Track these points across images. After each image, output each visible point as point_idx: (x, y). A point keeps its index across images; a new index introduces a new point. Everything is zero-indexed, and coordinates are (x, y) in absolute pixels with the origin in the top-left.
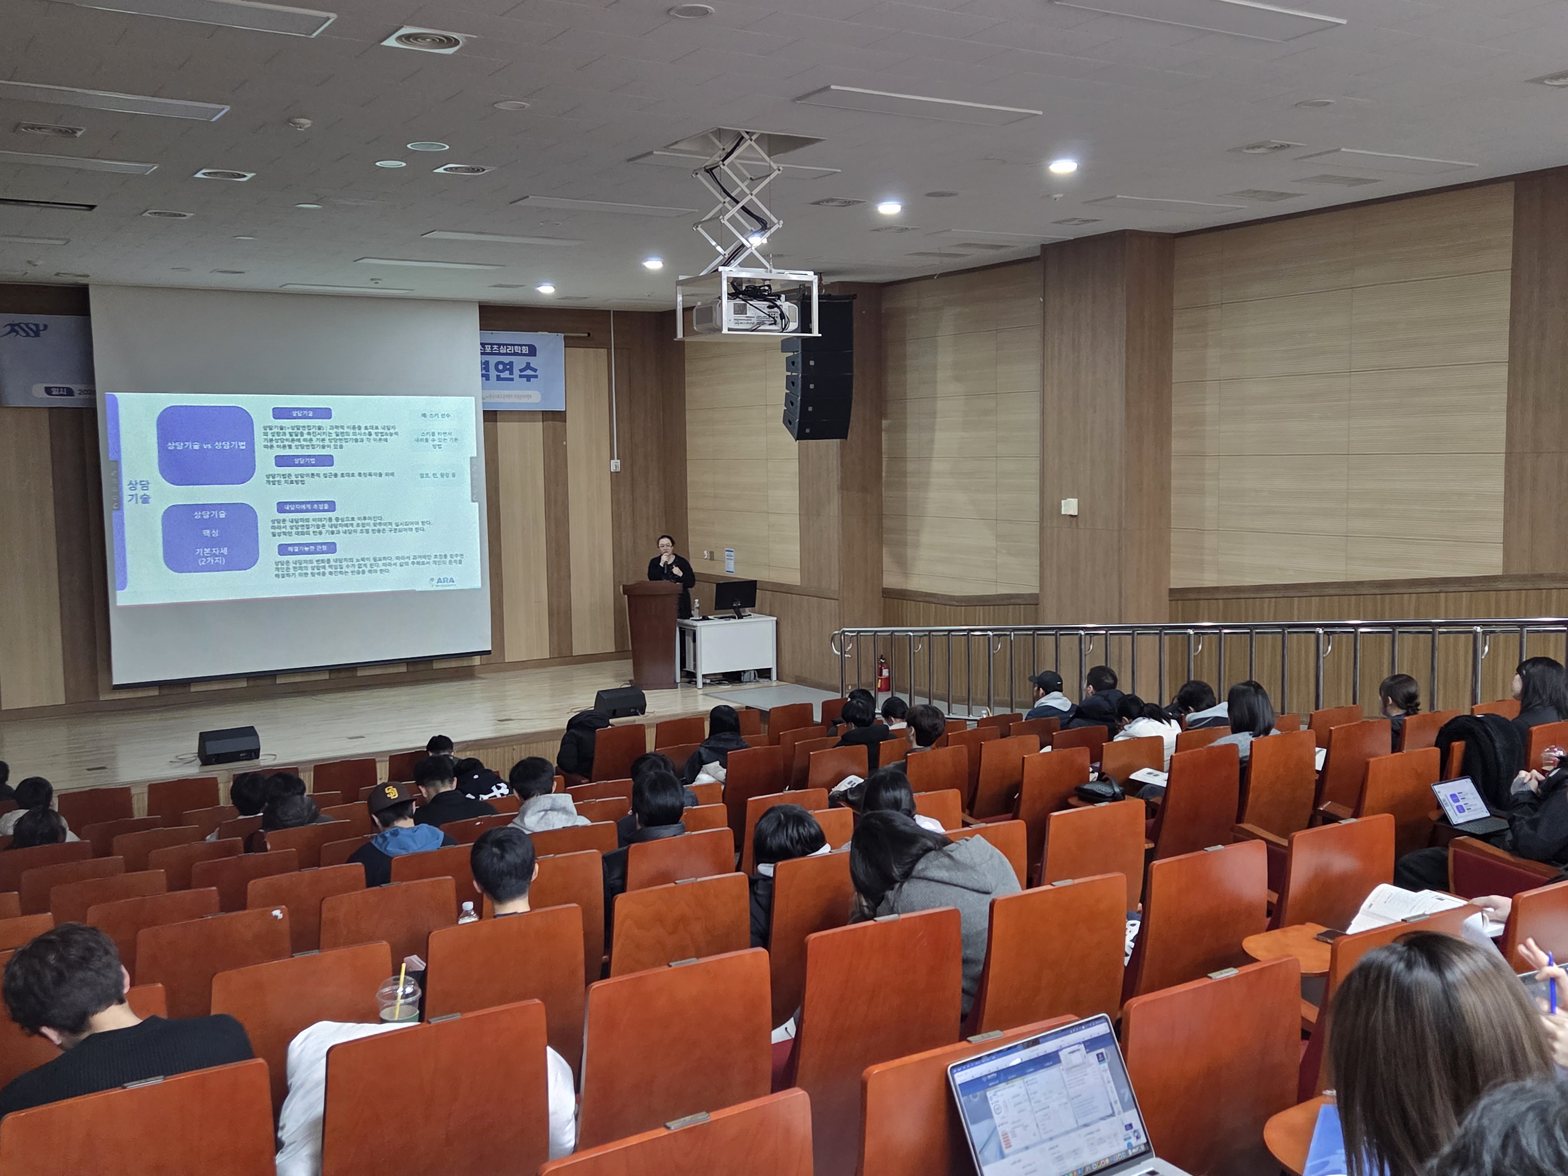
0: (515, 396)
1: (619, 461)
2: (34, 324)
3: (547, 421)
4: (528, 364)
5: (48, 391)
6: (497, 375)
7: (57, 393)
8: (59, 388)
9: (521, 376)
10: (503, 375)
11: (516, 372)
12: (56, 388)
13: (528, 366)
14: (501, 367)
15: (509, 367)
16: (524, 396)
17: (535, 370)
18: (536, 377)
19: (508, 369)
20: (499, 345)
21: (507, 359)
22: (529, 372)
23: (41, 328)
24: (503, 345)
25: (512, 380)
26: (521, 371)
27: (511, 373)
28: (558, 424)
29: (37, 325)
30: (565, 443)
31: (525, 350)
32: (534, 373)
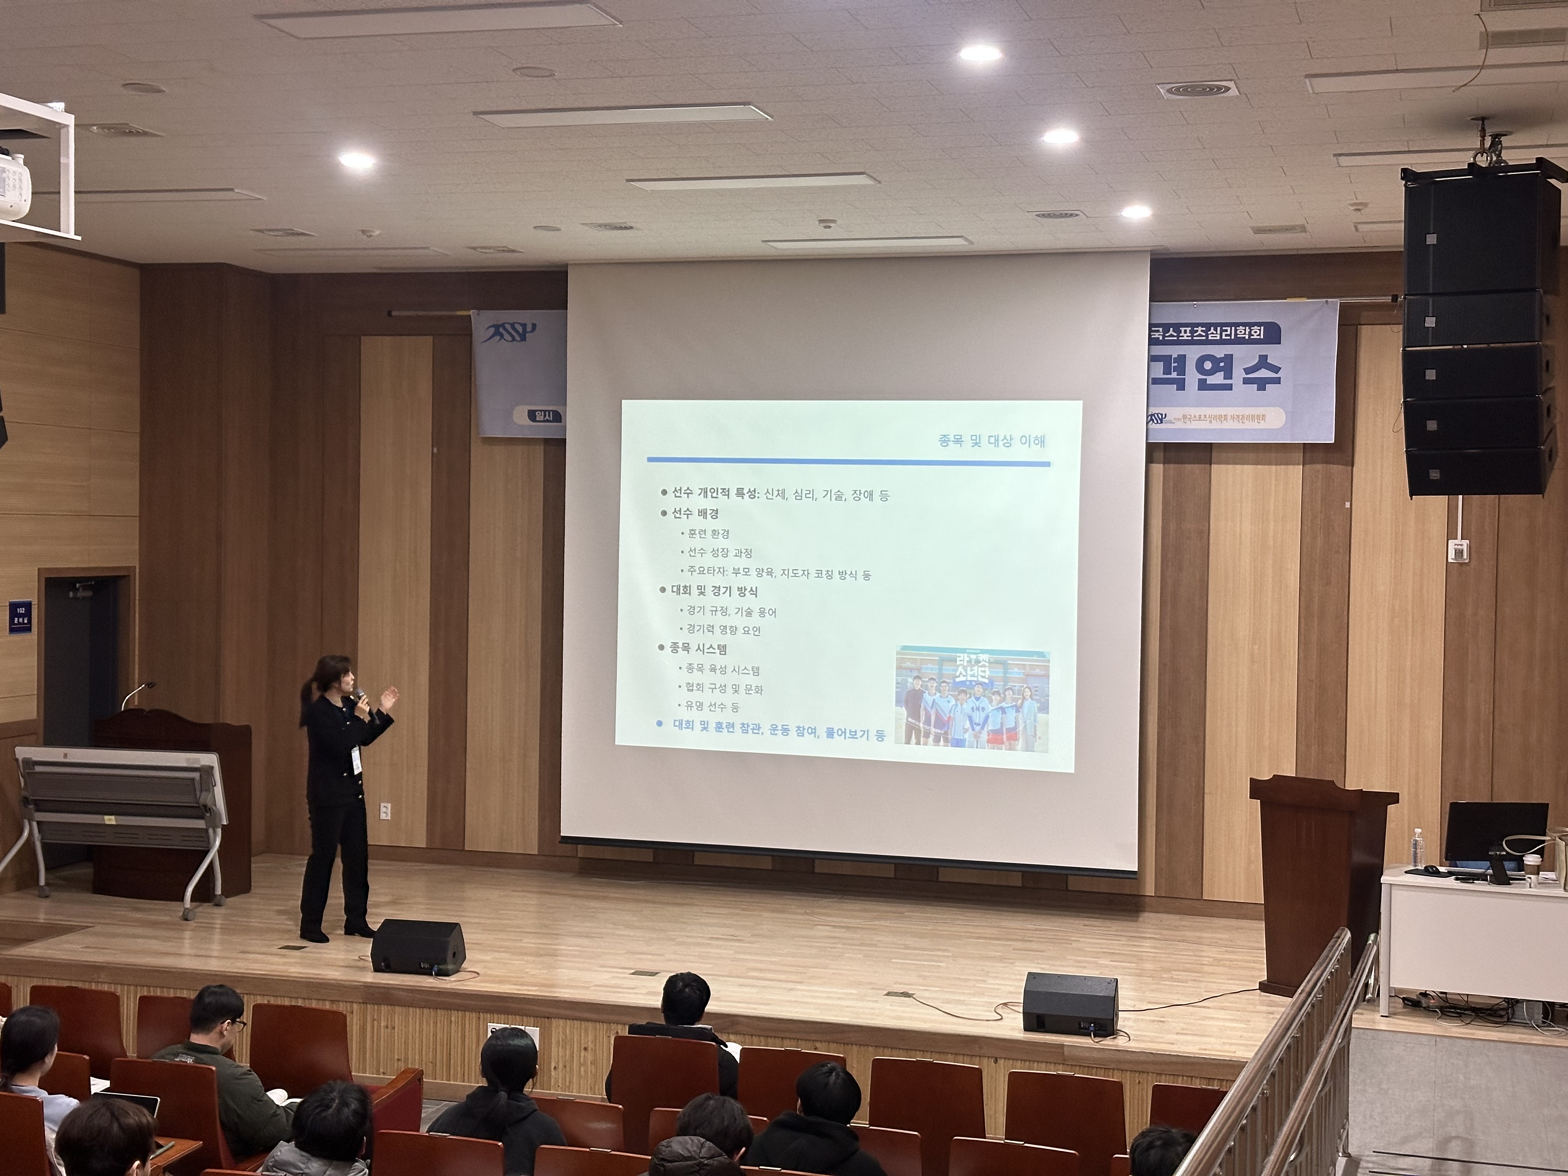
0: (1233, 418)
1: (1466, 542)
2: (520, 324)
3: (1311, 463)
4: (1263, 358)
5: (532, 415)
6: (1199, 380)
7: (542, 418)
8: (545, 411)
9: (1246, 381)
10: (1211, 380)
11: (1238, 374)
12: (541, 411)
13: (1263, 362)
14: (1208, 365)
15: (1226, 365)
16: (1252, 418)
17: (1276, 369)
18: (1277, 381)
19: (1219, 370)
20: (1208, 326)
21: (1219, 351)
22: (1264, 373)
23: (529, 329)
24: (1216, 325)
25: (1229, 387)
26: (1248, 371)
27: (1229, 375)
28: (1335, 469)
29: (524, 326)
30: (1348, 505)
31: (1258, 333)
32: (1274, 375)
